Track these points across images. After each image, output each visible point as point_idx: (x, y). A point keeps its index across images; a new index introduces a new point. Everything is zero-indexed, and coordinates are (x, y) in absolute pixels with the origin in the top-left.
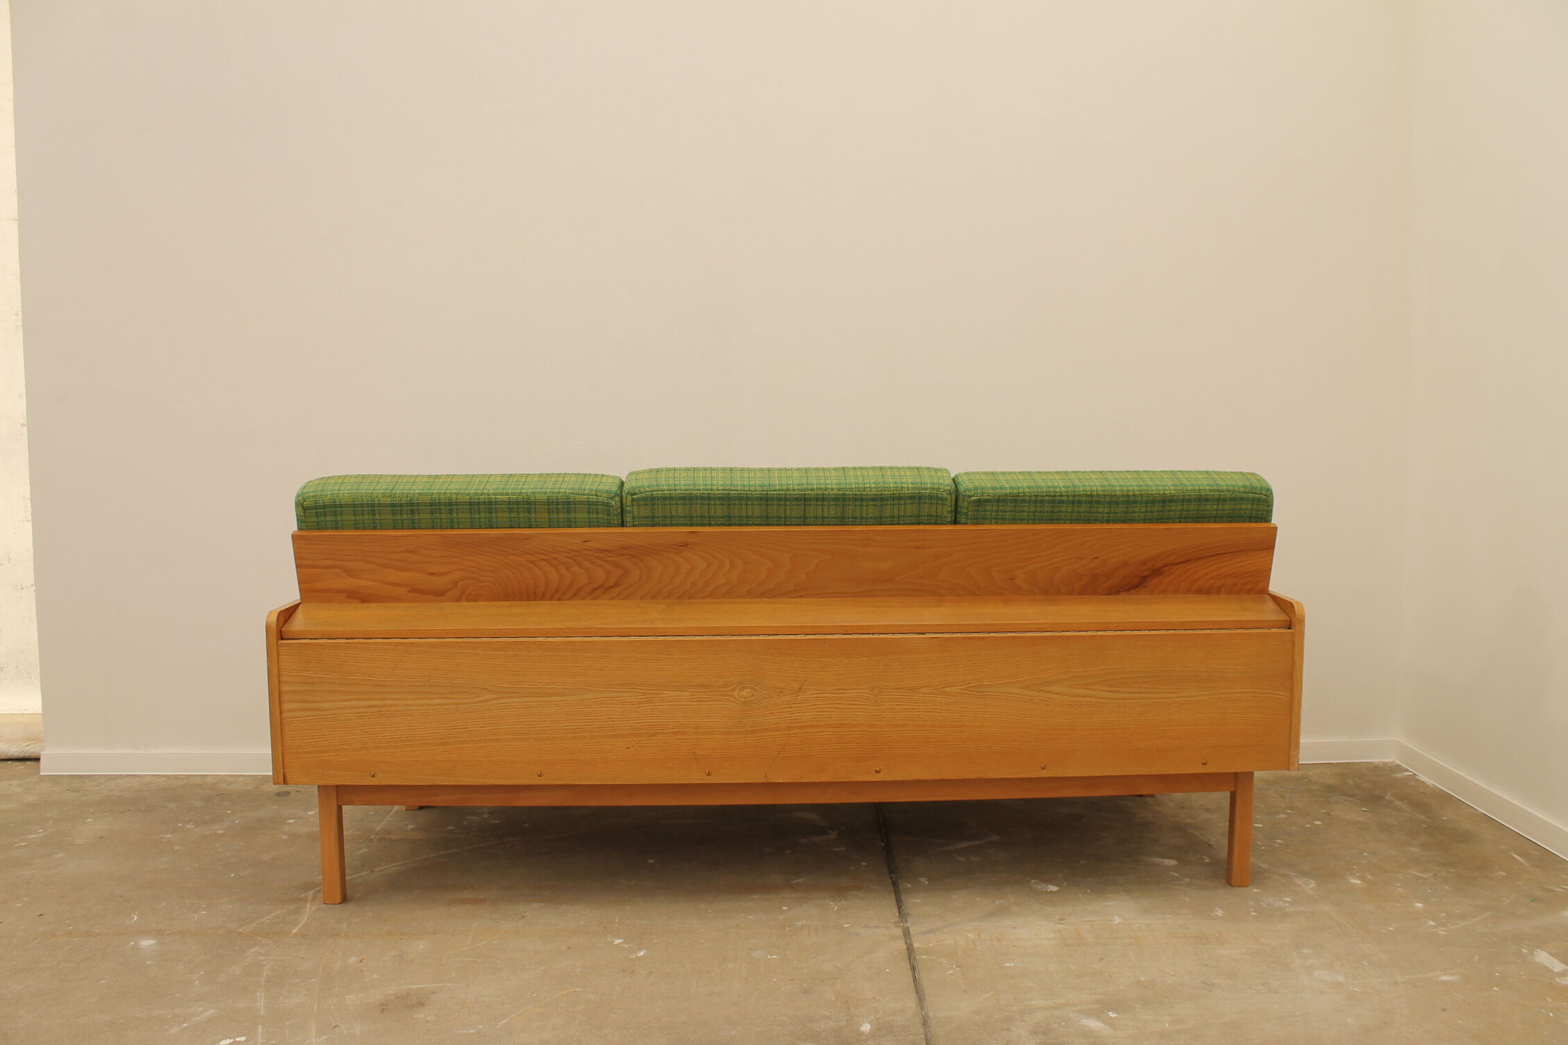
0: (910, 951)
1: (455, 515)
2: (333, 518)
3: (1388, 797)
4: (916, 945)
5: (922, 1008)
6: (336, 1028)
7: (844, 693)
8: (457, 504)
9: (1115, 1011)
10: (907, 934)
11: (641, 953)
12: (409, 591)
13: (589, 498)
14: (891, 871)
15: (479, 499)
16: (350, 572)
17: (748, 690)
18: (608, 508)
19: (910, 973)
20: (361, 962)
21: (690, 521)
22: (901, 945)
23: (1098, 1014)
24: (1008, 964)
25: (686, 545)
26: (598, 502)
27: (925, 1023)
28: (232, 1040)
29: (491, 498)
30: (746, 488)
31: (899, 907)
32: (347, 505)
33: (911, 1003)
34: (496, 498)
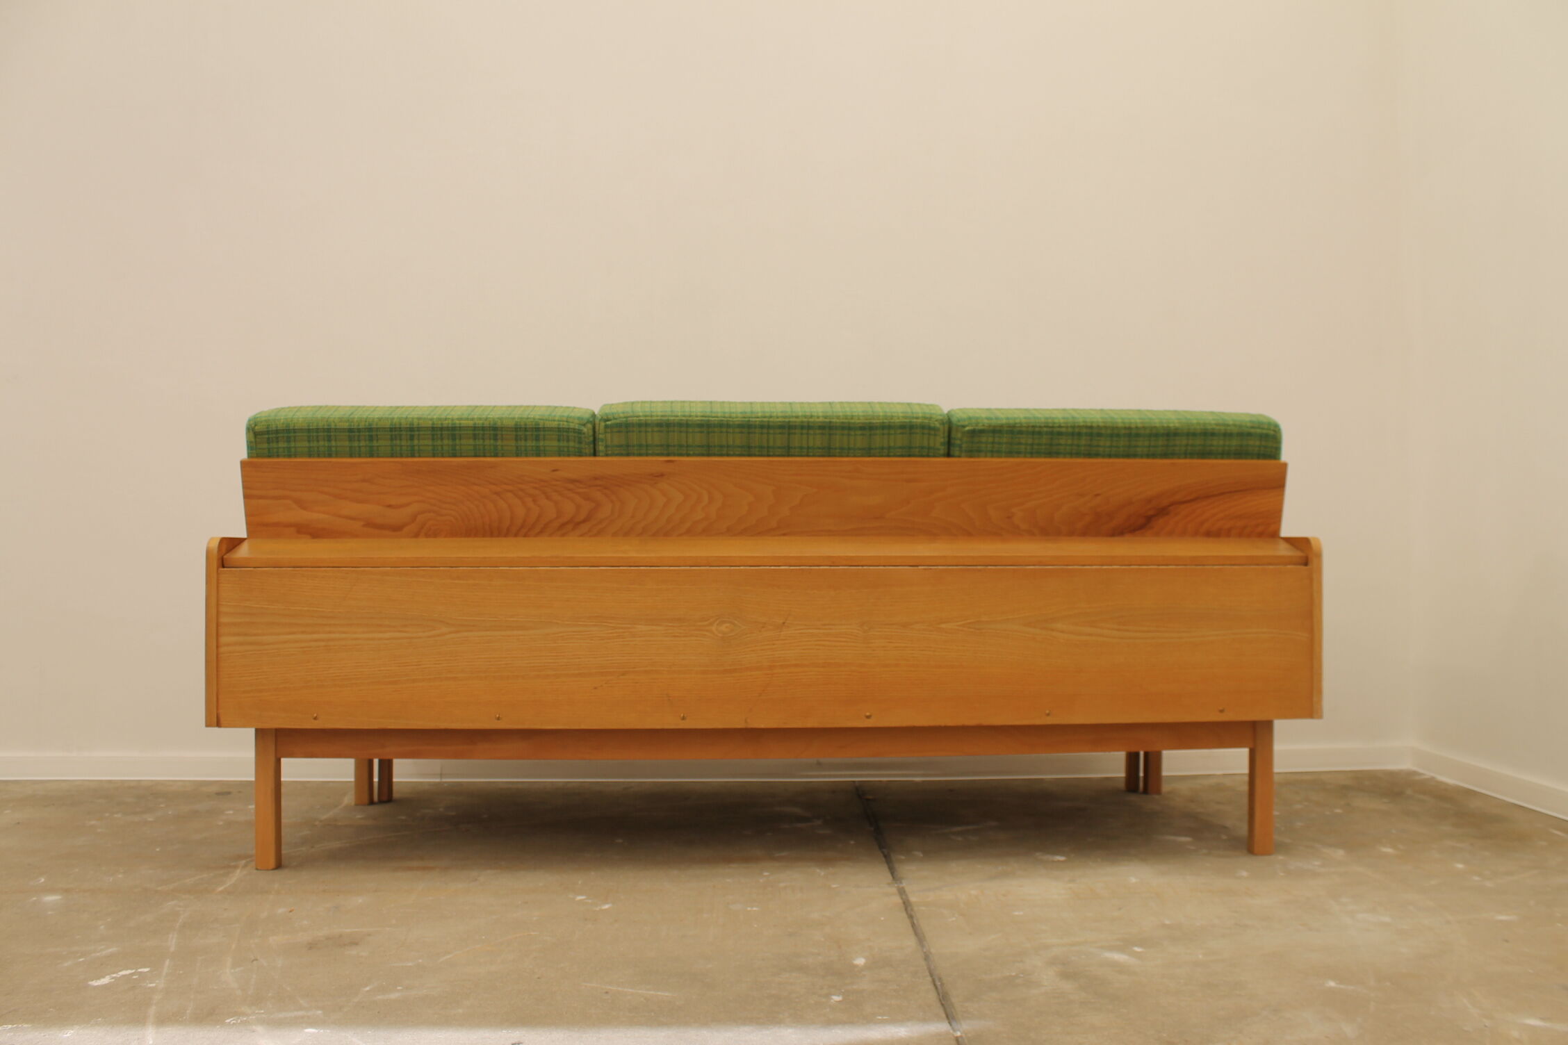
0: (907, 905)
1: (416, 442)
2: (285, 445)
3: (1409, 792)
4: (913, 899)
5: (923, 946)
6: (255, 962)
7: (830, 629)
8: (419, 429)
9: (1140, 945)
10: (902, 892)
11: (606, 907)
12: (364, 526)
13: (559, 425)
14: (881, 847)
15: (442, 424)
16: (301, 504)
17: (728, 625)
18: (580, 435)
19: (907, 921)
20: (291, 911)
21: (666, 450)
22: (897, 899)
23: (1120, 949)
24: (1017, 913)
25: (662, 475)
26: (568, 429)
27: (927, 957)
28: (133, 971)
29: (455, 424)
30: (727, 415)
31: (892, 874)
32: (301, 430)
33: (911, 942)
34: (460, 424)
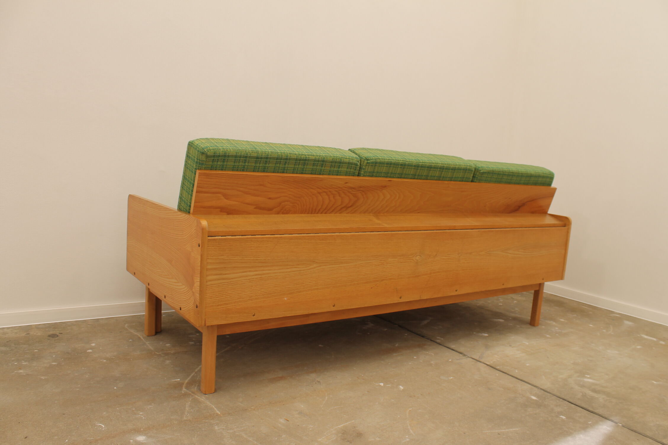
0: (490, 366)
1: (287, 166)
2: (222, 163)
4: (487, 363)
7: (450, 256)
8: (290, 159)
10: (476, 360)
12: (255, 208)
13: (349, 161)
14: (421, 336)
15: (301, 157)
16: (226, 196)
17: (419, 256)
18: (356, 166)
21: (387, 175)
22: (483, 364)
24: (527, 365)
25: (385, 187)
26: (352, 163)
29: (307, 157)
30: (411, 161)
31: (453, 350)
32: (232, 156)
34: (309, 158)
